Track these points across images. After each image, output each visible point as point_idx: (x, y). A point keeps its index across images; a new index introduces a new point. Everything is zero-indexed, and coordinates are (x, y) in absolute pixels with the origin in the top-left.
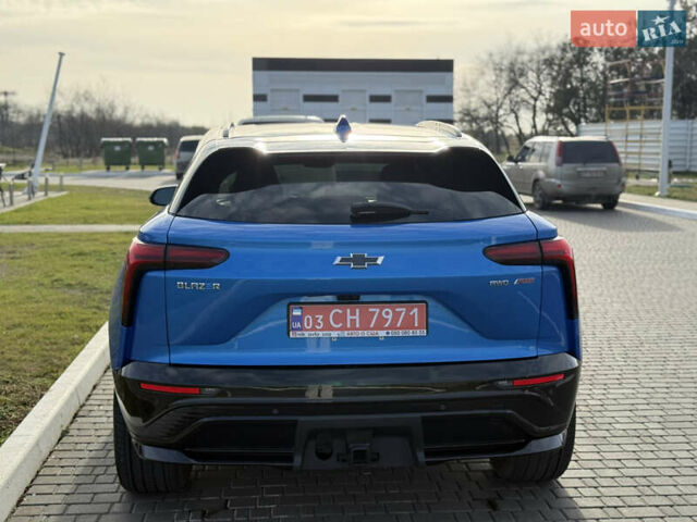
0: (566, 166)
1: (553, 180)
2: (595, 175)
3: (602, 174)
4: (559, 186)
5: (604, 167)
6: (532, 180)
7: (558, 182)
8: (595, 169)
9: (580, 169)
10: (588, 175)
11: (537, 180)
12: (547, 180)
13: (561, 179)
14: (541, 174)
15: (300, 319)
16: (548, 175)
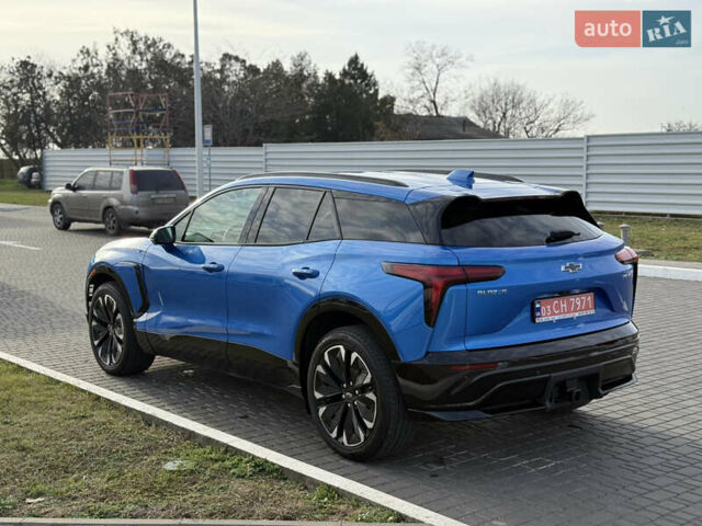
0: (140, 193)
1: (130, 207)
2: (166, 201)
3: (172, 201)
4: (137, 212)
5: (172, 194)
6: (102, 207)
7: (136, 209)
8: (166, 196)
9: (153, 196)
10: (160, 201)
11: (108, 208)
12: (122, 207)
13: (138, 206)
14: (114, 202)
15: (539, 309)
16: (123, 202)
